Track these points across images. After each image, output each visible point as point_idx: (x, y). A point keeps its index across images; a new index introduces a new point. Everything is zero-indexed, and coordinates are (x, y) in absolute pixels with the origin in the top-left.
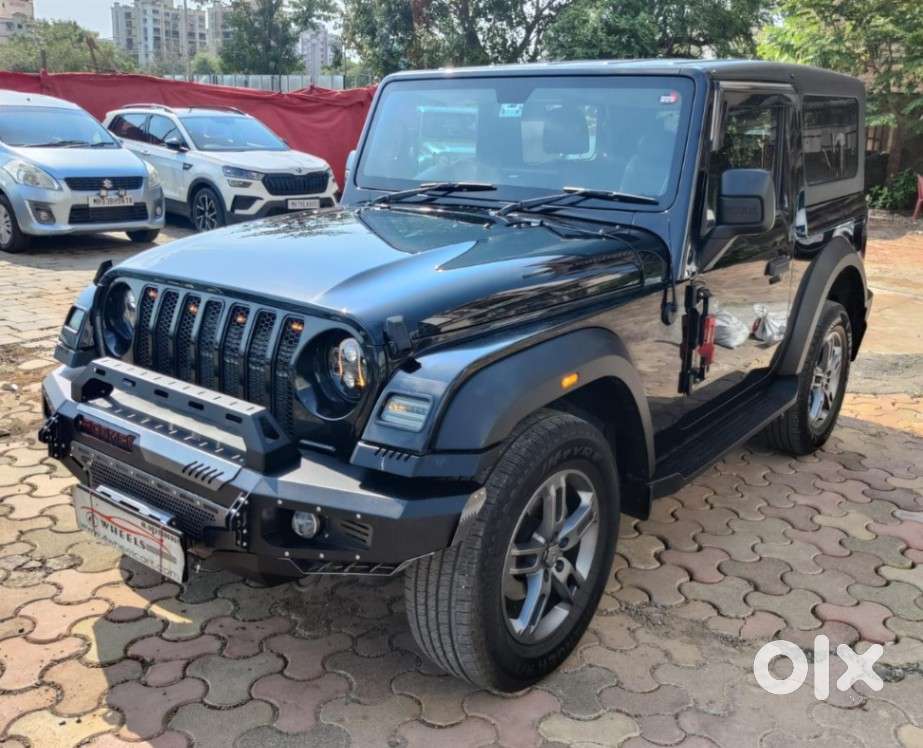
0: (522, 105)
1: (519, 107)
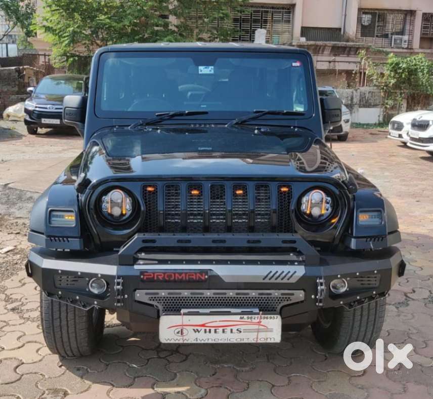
0: (213, 67)
1: (211, 68)
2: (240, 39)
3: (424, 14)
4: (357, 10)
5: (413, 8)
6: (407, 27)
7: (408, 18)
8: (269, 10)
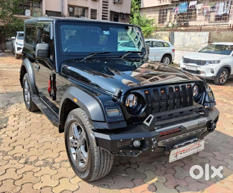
0: (109, 31)
1: (108, 32)
2: (19, 14)
3: (91, 9)
4: (67, 5)
5: (87, 6)
6: (86, 14)
7: (86, 10)
8: (31, 1)
